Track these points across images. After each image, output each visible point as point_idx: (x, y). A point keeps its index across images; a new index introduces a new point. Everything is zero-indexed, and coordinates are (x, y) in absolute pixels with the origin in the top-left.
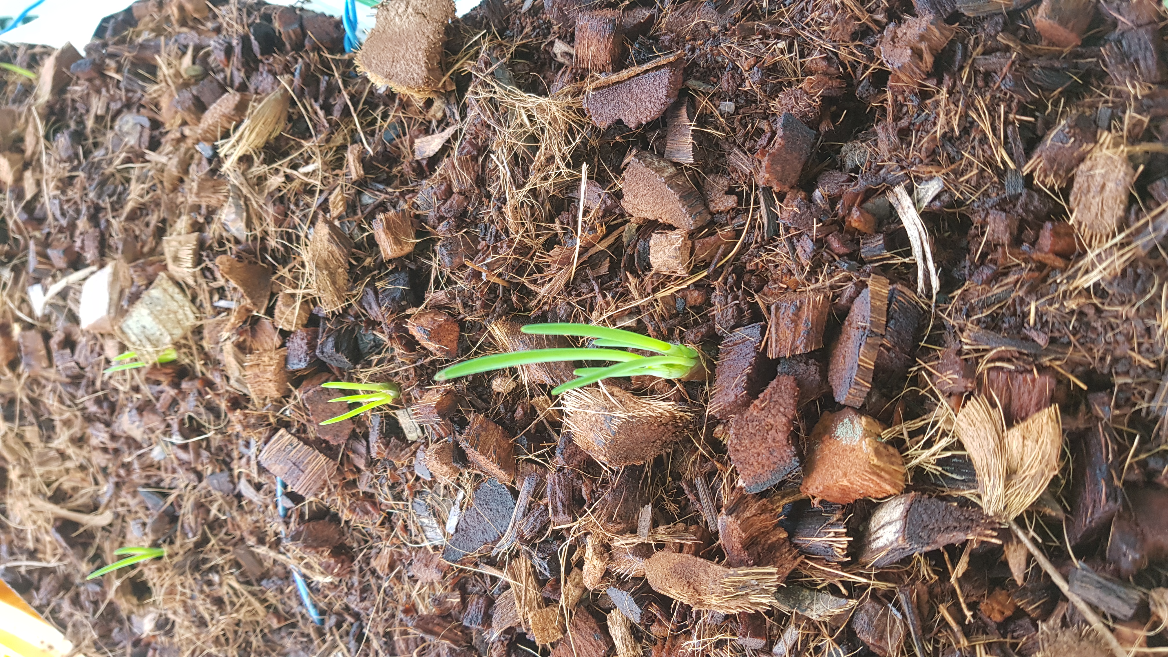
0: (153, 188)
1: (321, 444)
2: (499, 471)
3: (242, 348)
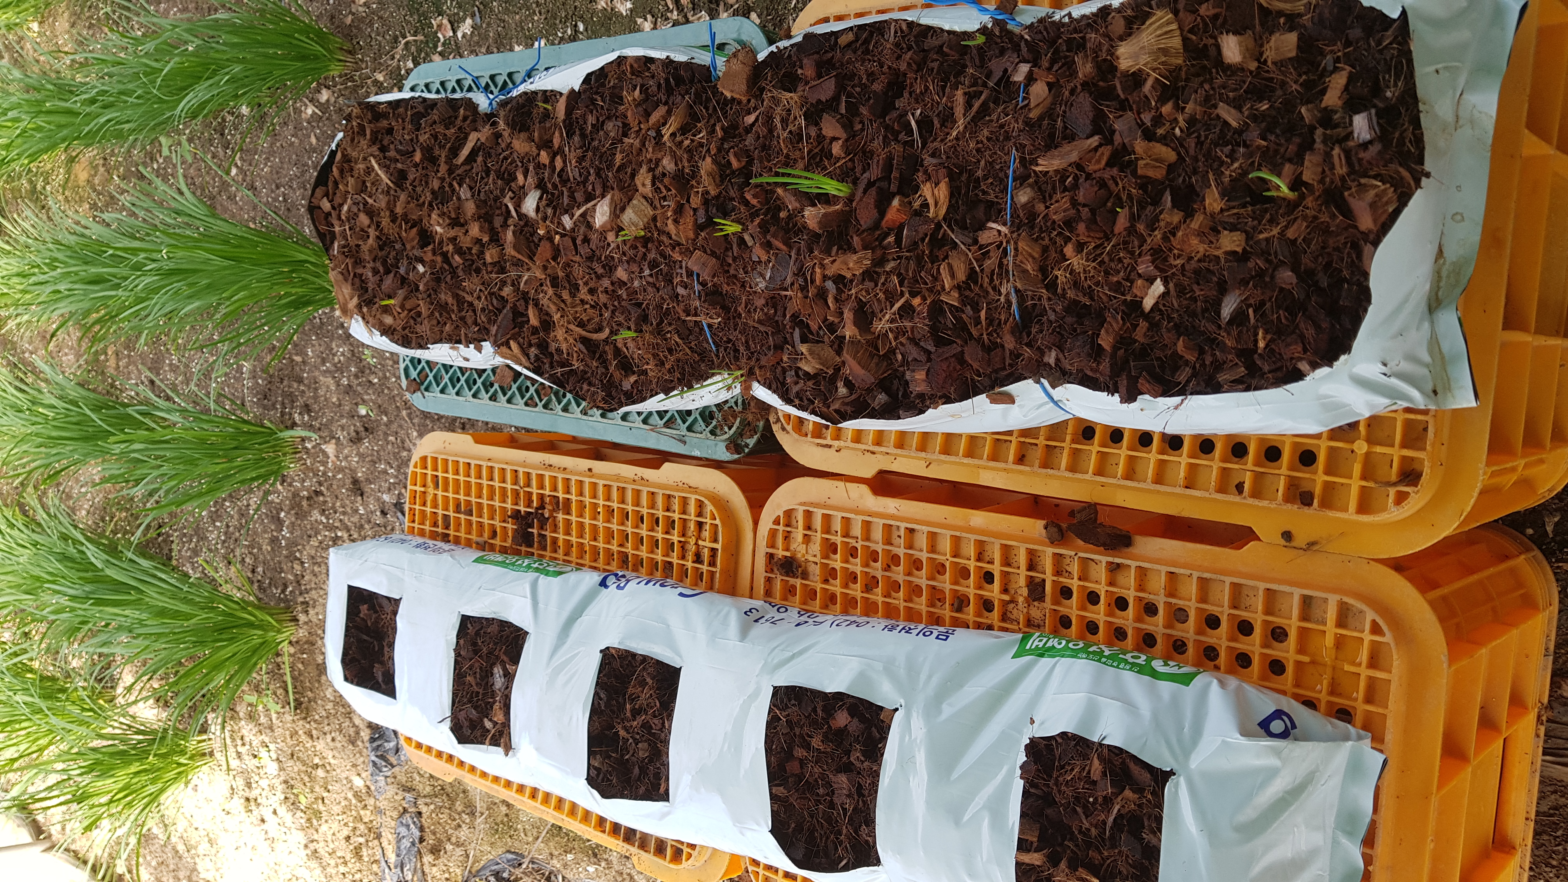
0: (627, 155)
1: (713, 254)
2: (784, 248)
3: (676, 221)
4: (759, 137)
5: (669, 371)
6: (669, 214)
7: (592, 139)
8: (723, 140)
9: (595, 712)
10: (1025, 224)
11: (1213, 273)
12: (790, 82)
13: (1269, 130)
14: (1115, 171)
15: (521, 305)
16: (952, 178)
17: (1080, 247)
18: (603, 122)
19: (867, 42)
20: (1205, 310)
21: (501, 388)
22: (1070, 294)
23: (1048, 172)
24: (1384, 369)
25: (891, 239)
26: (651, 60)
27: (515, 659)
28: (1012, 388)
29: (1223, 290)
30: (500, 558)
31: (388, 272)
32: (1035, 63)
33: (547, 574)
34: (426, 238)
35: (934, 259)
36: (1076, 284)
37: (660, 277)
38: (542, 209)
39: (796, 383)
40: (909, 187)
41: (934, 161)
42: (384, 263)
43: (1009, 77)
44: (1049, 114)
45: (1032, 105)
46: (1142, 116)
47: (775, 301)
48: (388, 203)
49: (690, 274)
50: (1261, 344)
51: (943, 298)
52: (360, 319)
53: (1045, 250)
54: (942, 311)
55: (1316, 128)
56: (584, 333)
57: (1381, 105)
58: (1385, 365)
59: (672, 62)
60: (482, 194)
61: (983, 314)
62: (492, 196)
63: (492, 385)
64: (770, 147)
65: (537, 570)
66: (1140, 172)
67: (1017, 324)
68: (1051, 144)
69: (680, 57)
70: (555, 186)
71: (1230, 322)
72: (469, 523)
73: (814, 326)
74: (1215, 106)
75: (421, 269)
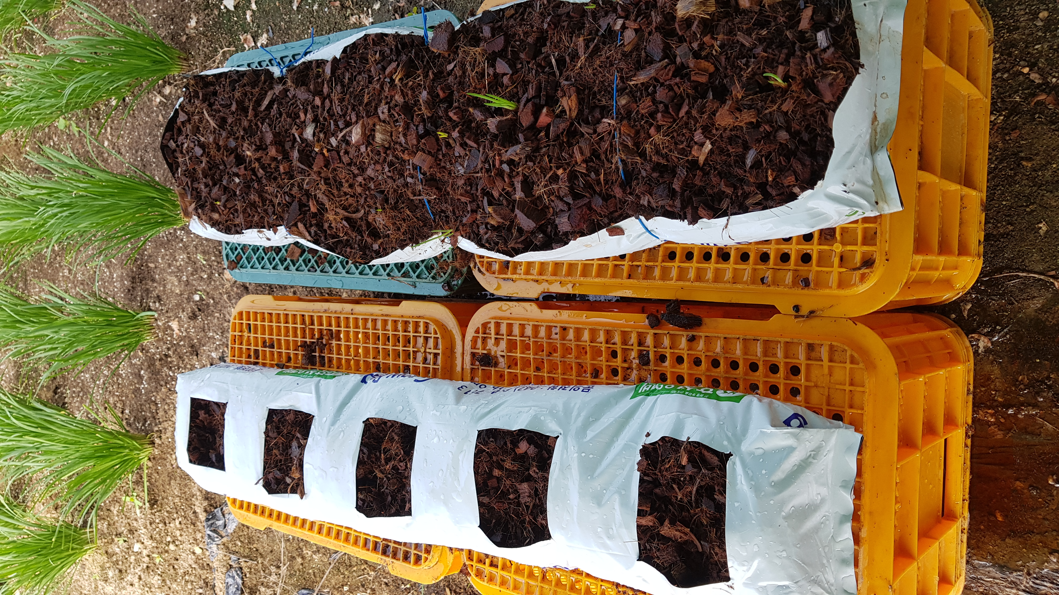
0: (372, 95)
1: (429, 153)
2: (475, 146)
3: (405, 135)
4: (456, 77)
5: (403, 234)
6: (400, 130)
7: (349, 88)
8: (433, 80)
9: (360, 463)
10: (625, 118)
11: (740, 138)
12: (476, 41)
13: (769, 46)
14: (678, 80)
15: (304, 199)
16: (578, 92)
17: (658, 128)
18: (356, 76)
19: (523, 14)
20: (736, 162)
21: (292, 261)
22: (655, 158)
23: (637, 84)
24: (845, 188)
25: (542, 134)
26: (386, 35)
27: (306, 435)
28: (622, 224)
29: (747, 148)
30: (294, 371)
31: (215, 185)
32: (626, 18)
33: (326, 377)
34: (240, 160)
35: (570, 145)
36: (658, 152)
37: (396, 172)
38: (317, 134)
39: (486, 233)
40: (552, 101)
41: (566, 83)
42: (213, 179)
43: (610, 28)
44: (637, 48)
45: (626, 44)
46: (692, 45)
47: (470, 182)
48: (215, 139)
49: (415, 167)
50: (770, 179)
51: (577, 168)
52: (196, 217)
53: (637, 132)
54: (576, 177)
55: (796, 43)
56: (346, 214)
57: (833, 25)
58: (845, 185)
59: (399, 35)
60: (277, 129)
61: (602, 176)
62: (283, 129)
63: (286, 260)
64: (464, 82)
65: (319, 376)
66: (692, 78)
67: (623, 181)
68: (639, 67)
69: (405, 32)
70: (325, 119)
71: (751, 167)
72: (272, 354)
73: (496, 194)
74: (735, 35)
75: (237, 180)
